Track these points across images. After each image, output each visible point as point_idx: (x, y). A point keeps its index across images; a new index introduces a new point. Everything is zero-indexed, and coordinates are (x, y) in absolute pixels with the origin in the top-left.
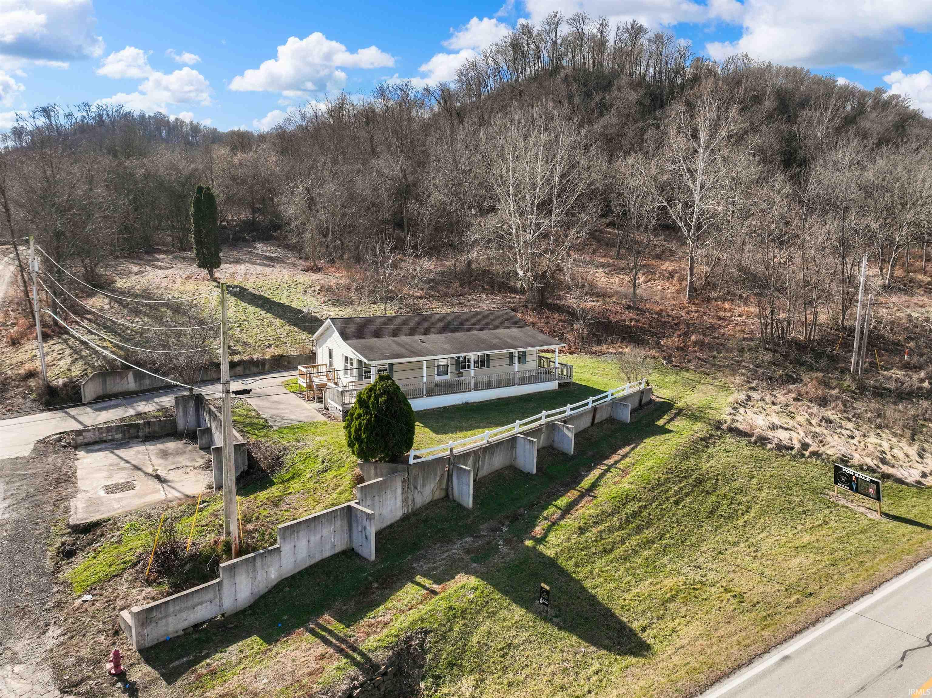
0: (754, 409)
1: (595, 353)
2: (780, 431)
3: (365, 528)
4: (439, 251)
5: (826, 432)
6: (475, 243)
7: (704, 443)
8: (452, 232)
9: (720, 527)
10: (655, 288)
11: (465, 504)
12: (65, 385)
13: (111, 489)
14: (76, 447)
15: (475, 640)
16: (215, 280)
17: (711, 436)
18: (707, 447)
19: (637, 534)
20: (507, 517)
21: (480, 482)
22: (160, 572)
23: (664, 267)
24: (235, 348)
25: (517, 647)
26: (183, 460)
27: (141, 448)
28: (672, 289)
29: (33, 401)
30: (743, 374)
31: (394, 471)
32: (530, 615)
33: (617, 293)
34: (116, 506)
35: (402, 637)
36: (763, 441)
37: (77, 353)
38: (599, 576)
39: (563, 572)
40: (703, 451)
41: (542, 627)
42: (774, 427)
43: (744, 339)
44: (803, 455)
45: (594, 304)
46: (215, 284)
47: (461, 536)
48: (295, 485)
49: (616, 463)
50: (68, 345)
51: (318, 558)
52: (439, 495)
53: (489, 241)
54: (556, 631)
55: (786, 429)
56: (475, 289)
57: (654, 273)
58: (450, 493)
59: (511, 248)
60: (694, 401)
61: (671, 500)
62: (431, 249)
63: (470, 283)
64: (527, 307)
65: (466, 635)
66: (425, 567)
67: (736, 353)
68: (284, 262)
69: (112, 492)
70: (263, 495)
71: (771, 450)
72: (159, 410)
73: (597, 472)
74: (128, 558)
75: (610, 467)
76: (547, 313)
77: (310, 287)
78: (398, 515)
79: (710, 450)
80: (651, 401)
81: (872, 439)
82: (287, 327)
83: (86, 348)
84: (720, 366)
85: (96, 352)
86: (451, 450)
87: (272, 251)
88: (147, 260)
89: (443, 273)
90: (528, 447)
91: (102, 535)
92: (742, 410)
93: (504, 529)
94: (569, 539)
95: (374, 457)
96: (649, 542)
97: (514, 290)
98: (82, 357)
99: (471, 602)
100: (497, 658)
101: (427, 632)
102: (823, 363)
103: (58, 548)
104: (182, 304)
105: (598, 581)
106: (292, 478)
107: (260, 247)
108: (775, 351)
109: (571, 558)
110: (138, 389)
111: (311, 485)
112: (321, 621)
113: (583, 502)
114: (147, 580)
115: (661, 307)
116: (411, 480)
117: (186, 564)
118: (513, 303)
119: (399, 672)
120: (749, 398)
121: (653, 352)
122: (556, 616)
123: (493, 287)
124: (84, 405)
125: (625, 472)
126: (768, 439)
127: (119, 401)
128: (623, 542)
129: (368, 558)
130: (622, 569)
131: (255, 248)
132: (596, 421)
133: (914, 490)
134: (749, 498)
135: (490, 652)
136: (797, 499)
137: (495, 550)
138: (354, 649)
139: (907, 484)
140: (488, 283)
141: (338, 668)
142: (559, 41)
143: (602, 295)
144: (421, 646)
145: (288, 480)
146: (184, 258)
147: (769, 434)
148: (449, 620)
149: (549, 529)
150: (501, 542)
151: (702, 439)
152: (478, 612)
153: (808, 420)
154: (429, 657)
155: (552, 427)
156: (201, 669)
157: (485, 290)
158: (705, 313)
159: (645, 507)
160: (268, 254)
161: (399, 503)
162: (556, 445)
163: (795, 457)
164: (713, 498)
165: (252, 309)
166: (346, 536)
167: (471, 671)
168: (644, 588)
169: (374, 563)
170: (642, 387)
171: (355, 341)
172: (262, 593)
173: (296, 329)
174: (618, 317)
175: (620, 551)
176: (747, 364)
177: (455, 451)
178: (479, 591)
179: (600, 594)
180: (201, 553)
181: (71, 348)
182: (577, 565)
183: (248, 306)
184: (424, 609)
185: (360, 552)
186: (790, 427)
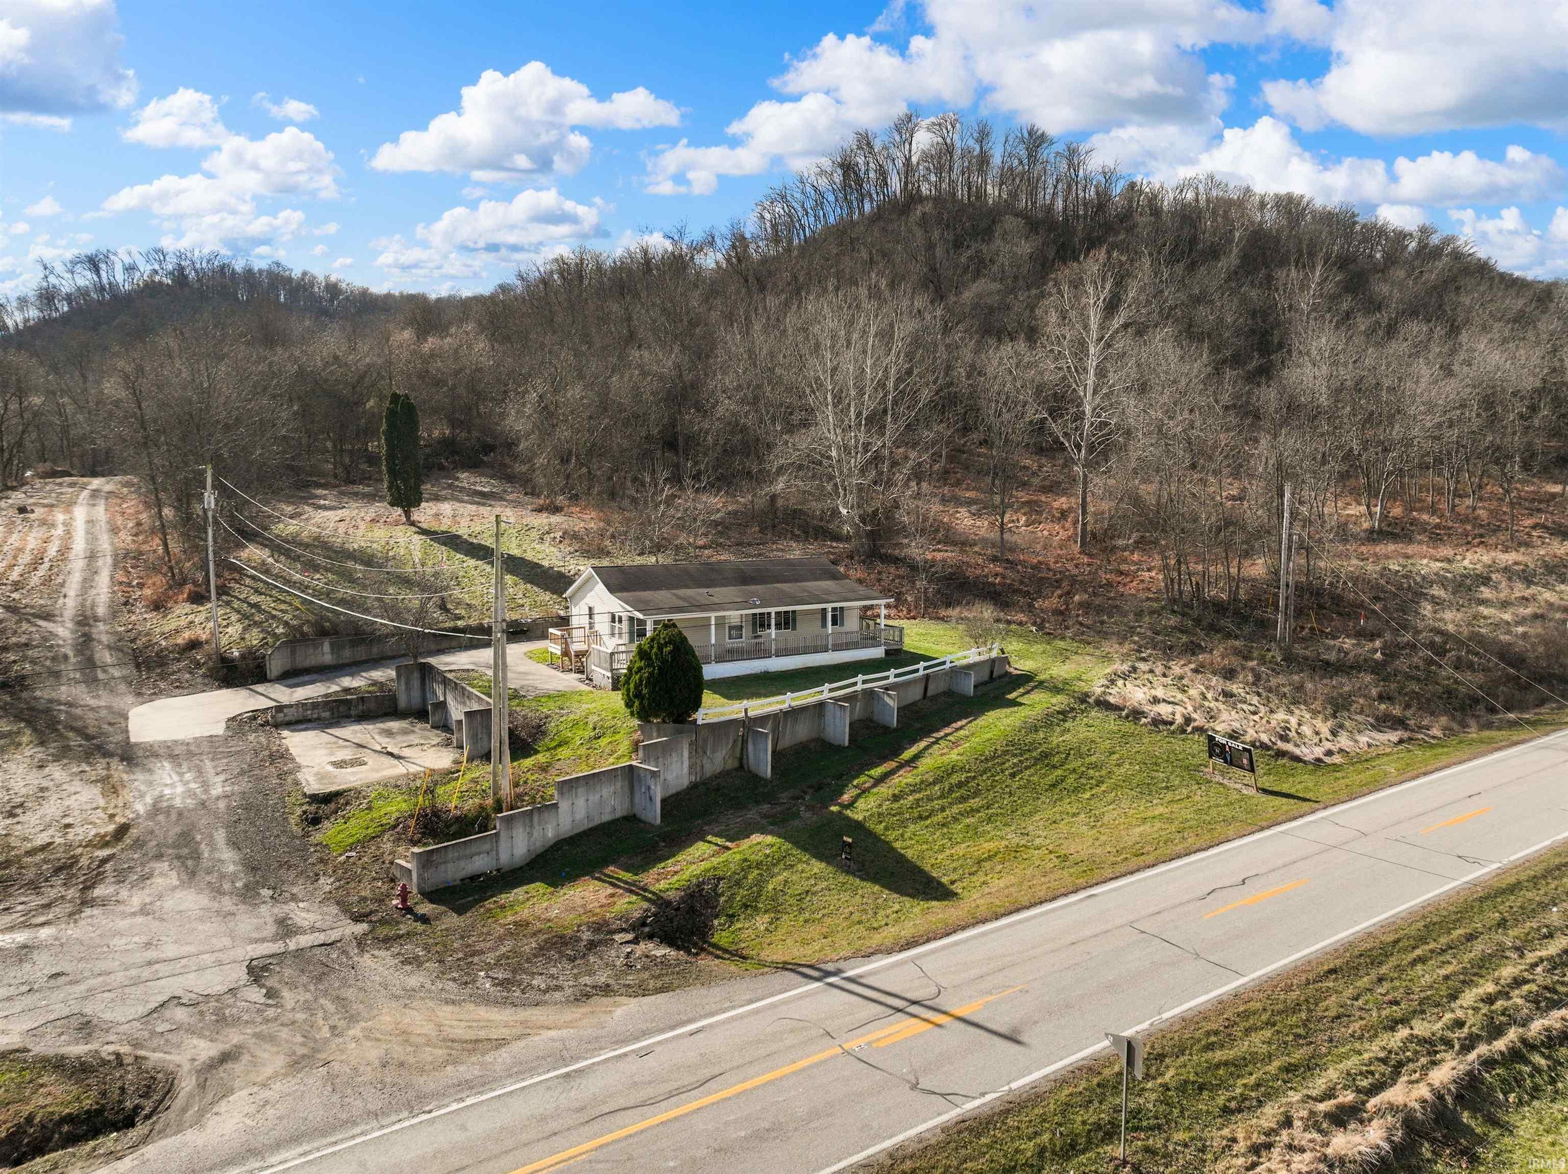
0: (1138, 682)
1: (942, 619)
2: (1163, 705)
3: (649, 788)
4: (731, 483)
5: (1222, 707)
6: (781, 470)
7: (1061, 717)
8: (748, 455)
9: (1061, 799)
10: (1040, 534)
11: (762, 775)
12: (243, 657)
13: (340, 764)
14: (277, 726)
15: (770, 887)
16: (413, 524)
17: (1072, 709)
18: (1064, 721)
19: (960, 803)
20: (811, 787)
21: (781, 752)
22: (424, 834)
23: (1056, 505)
24: (457, 612)
25: (814, 894)
26: (414, 739)
27: (357, 727)
28: (1063, 535)
29: (204, 676)
30: (1135, 643)
31: (680, 732)
32: (830, 868)
33: (984, 540)
34: (352, 779)
35: (694, 881)
36: (1136, 714)
37: (247, 618)
38: (911, 839)
39: (870, 834)
40: (1058, 725)
41: (842, 878)
42: (1156, 701)
43: (1148, 599)
44: (1184, 731)
45: (946, 554)
46: (414, 529)
47: (757, 803)
48: (564, 753)
49: (947, 735)
50: (233, 608)
51: (597, 822)
52: (732, 764)
53: (800, 467)
54: (858, 881)
55: (1169, 703)
56: (781, 535)
57: (1039, 513)
58: (745, 761)
59: (831, 478)
60: (1062, 673)
61: (1007, 773)
62: (718, 479)
63: (774, 526)
64: (852, 558)
65: (760, 883)
66: (716, 830)
67: (1131, 616)
68: (502, 499)
69: (341, 767)
70: (528, 762)
71: (1145, 725)
72: (373, 685)
73: (923, 744)
74: (384, 822)
75: (938, 739)
76: (880, 566)
77: (548, 533)
78: (685, 782)
79: (1067, 725)
80: (1007, 674)
81: (1281, 715)
82: (522, 586)
83: (259, 612)
84: (1107, 633)
85: (274, 617)
86: (746, 710)
87: (484, 485)
88: (304, 498)
89: (735, 513)
90: (838, 713)
91: (347, 803)
92: (1120, 683)
93: (807, 798)
94: (880, 805)
95: (656, 716)
96: (973, 811)
97: (837, 537)
98: (255, 623)
99: (768, 856)
100: (793, 901)
101: (720, 879)
102: (1247, 629)
103: (300, 816)
104: (373, 555)
105: (909, 843)
106: (559, 745)
107: (465, 478)
108: (1184, 615)
109: (881, 822)
110: (335, 662)
111: (583, 751)
112: (607, 871)
113: (901, 773)
114: (411, 840)
115: (1040, 558)
116: (700, 742)
117: (451, 825)
118: (833, 554)
119: (692, 910)
120: (1134, 669)
121: (1021, 617)
122: (859, 871)
123: (806, 533)
124: (269, 681)
125: (956, 744)
126: (1143, 712)
127: (314, 677)
128: (943, 809)
129: (653, 822)
130: (938, 833)
131: (457, 479)
132: (929, 694)
133: (1311, 767)
134: (1103, 773)
135: (787, 897)
136: (1162, 775)
137: (797, 815)
138: (645, 890)
139: (1305, 762)
140: (800, 527)
141: (630, 903)
142: (914, 160)
143: (963, 543)
144: (715, 890)
145: (555, 748)
146: (356, 494)
147: (1146, 708)
148: (743, 870)
149: (858, 796)
150: (802, 808)
151: (1058, 712)
152: (774, 865)
153: (1203, 694)
154: (722, 899)
155: (870, 694)
156: (489, 904)
157: (795, 538)
158: (1100, 567)
159: (974, 778)
160: (479, 488)
161: (686, 770)
162: (875, 718)
163: (1173, 732)
164: (1059, 772)
165: (472, 562)
166: (627, 800)
167: (766, 911)
168: (960, 850)
169: (660, 827)
170: (994, 654)
171: (625, 594)
172: (539, 852)
173: (535, 588)
174: (978, 572)
175: (939, 818)
176: (1143, 631)
177: (750, 714)
178: (774, 849)
179: (909, 854)
180: (466, 816)
181: (239, 612)
182: (886, 829)
183: (465, 559)
184: (715, 861)
185: (643, 817)
186: (1176, 701)
